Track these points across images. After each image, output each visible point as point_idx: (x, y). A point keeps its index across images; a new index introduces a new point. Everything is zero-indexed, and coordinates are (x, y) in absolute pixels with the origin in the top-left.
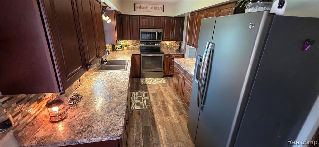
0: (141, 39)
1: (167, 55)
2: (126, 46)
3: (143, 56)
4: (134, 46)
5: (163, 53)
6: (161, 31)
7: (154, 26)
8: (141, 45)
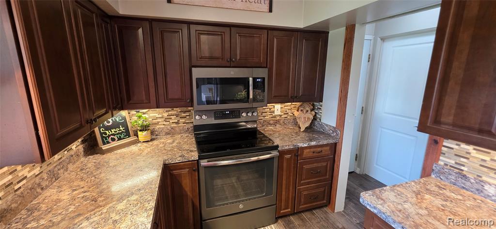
0: (198, 104)
1: (289, 152)
2: (144, 128)
3: (206, 167)
4: (175, 125)
5: (276, 148)
6: (262, 73)
7: (238, 58)
8: (198, 120)
